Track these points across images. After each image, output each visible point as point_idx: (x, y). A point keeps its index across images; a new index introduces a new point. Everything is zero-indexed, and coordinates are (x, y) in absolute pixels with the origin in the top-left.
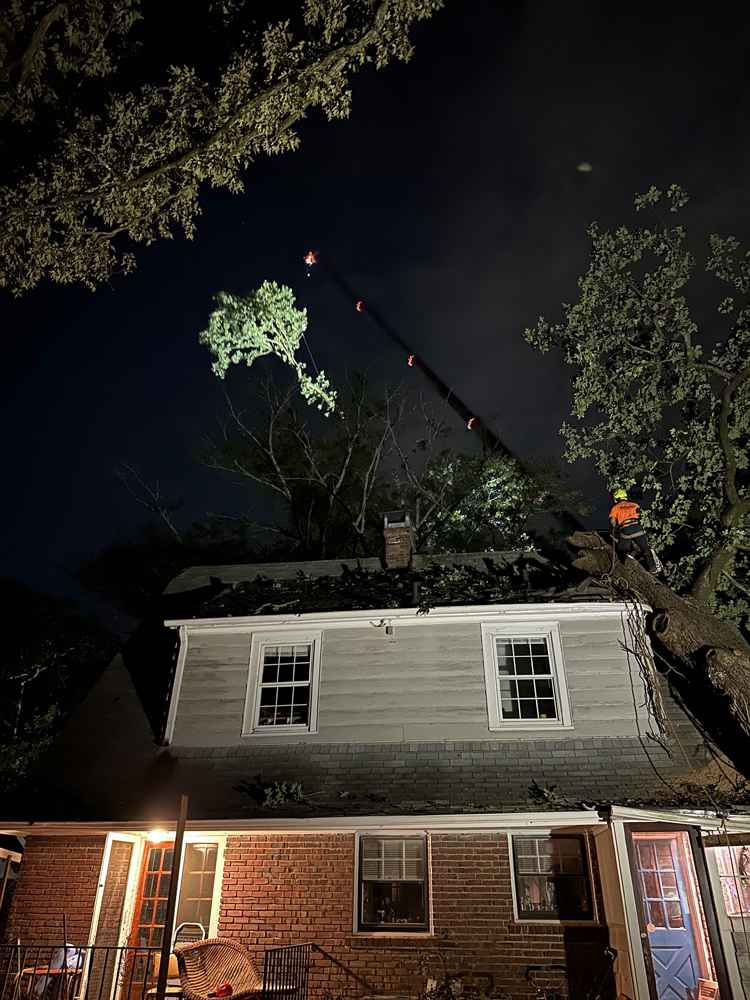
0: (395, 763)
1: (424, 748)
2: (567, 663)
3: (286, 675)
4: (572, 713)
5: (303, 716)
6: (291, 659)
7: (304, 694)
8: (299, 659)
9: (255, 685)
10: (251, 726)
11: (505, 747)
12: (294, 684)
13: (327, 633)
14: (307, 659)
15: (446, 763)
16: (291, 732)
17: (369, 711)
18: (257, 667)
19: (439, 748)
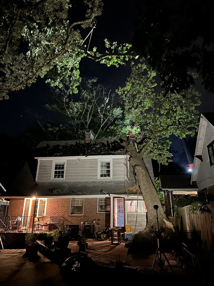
0: (79, 185)
1: (85, 182)
2: (113, 167)
3: (59, 168)
4: (113, 176)
5: (63, 176)
6: (60, 165)
7: (63, 172)
8: (62, 165)
9: (53, 170)
10: (52, 178)
11: (99, 182)
12: (61, 170)
13: (68, 160)
14: (64, 165)
15: (88, 185)
16: (60, 179)
17: (75, 176)
18: (54, 167)
19: (87, 182)
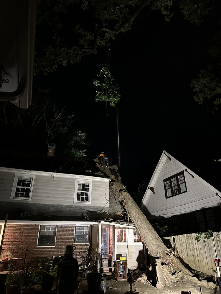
0: (51, 209)
1: (58, 206)
2: (93, 190)
3: (24, 185)
4: (92, 200)
5: (28, 196)
6: (26, 181)
7: (28, 190)
8: (28, 181)
9: (15, 186)
10: (13, 197)
11: (76, 207)
12: (26, 188)
13: (36, 176)
14: (30, 182)
15: (63, 210)
16: (24, 200)
17: (45, 196)
18: (16, 182)
19: (62, 206)
